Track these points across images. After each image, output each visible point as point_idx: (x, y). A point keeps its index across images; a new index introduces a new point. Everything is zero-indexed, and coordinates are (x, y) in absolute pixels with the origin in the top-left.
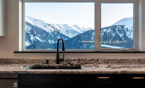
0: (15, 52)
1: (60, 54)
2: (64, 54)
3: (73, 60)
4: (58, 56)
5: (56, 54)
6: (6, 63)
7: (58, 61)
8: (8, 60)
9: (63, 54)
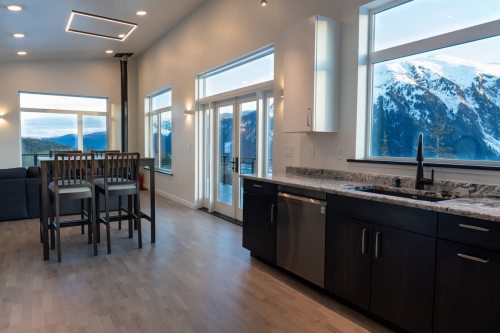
0: (348, 161)
1: (425, 169)
2: (434, 169)
3: (458, 186)
4: (420, 173)
5: (416, 168)
6: (336, 178)
7: (421, 183)
8: (338, 173)
9: (431, 169)
